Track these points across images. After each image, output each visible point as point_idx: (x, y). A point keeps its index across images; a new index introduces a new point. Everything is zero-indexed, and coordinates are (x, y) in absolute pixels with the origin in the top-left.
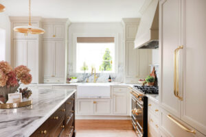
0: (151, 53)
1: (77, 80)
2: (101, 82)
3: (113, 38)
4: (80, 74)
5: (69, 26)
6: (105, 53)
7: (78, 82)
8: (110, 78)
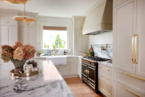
0: (89, 37)
1: (43, 54)
2: (59, 55)
3: (66, 28)
4: (45, 50)
5: (38, 18)
6: (56, 37)
7: (44, 55)
8: (65, 52)
